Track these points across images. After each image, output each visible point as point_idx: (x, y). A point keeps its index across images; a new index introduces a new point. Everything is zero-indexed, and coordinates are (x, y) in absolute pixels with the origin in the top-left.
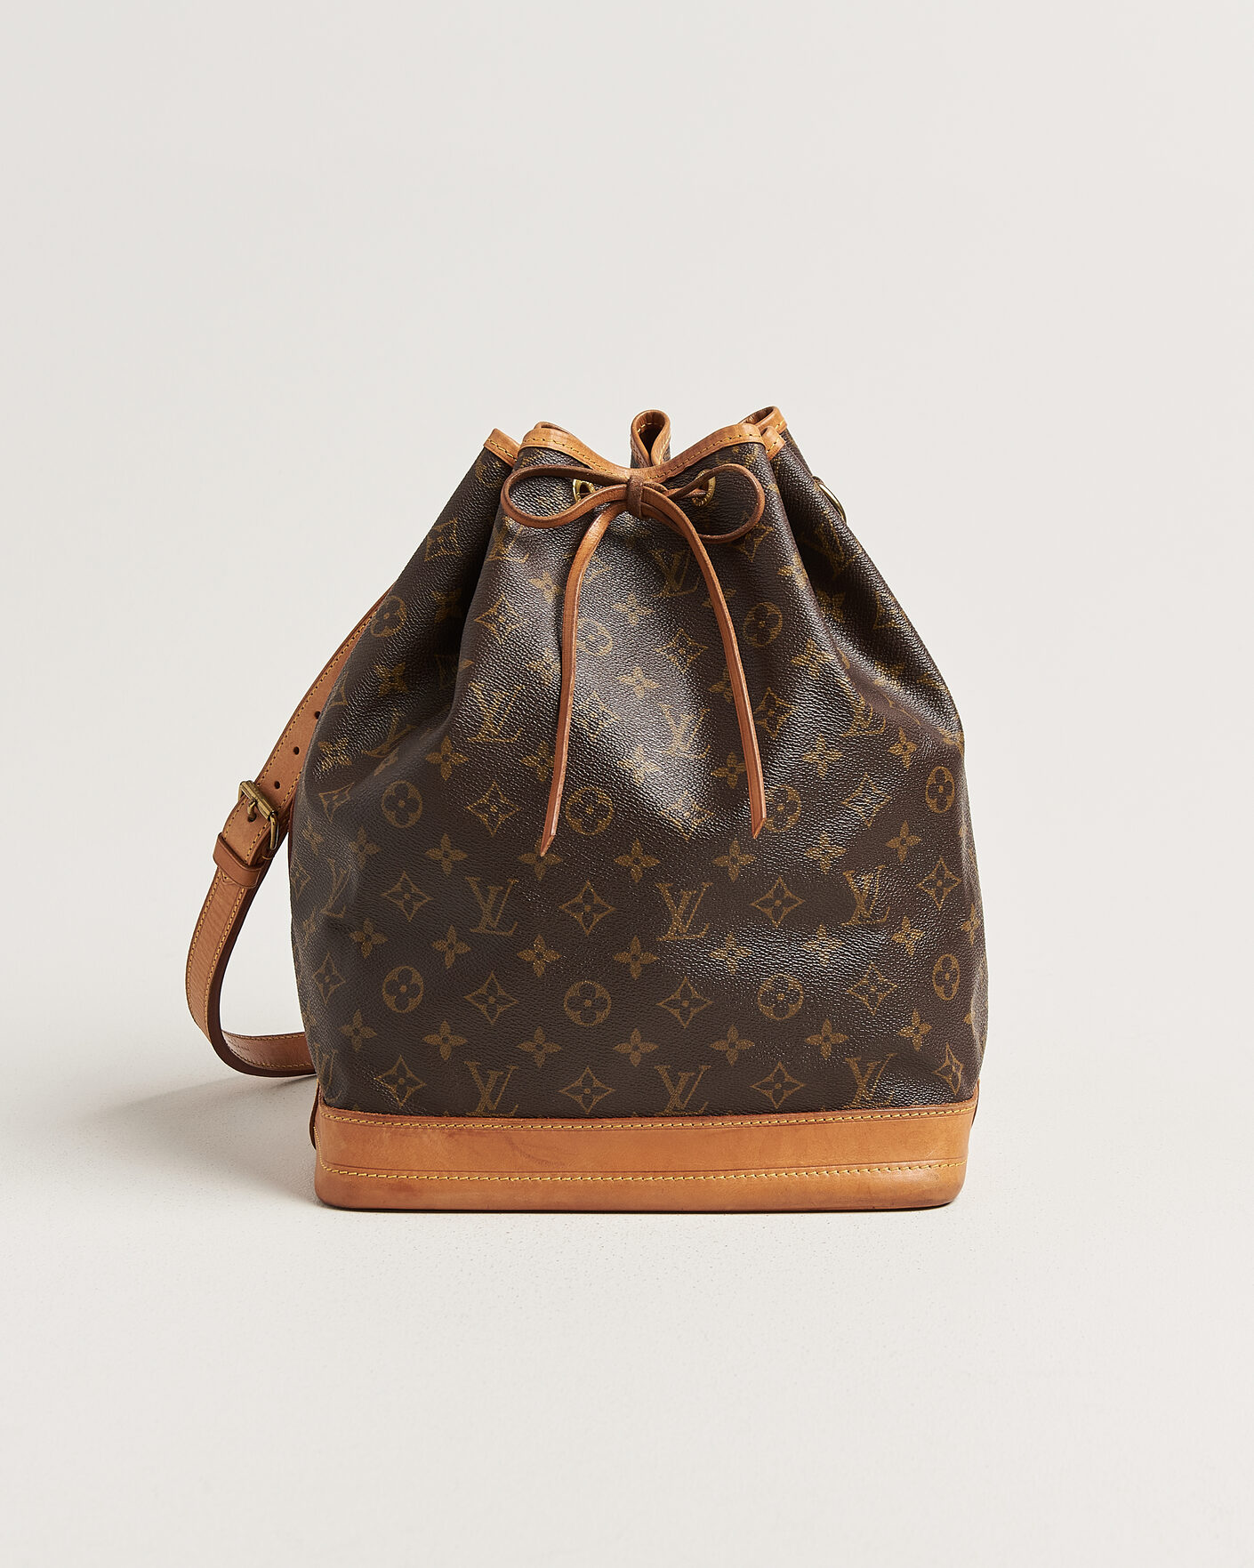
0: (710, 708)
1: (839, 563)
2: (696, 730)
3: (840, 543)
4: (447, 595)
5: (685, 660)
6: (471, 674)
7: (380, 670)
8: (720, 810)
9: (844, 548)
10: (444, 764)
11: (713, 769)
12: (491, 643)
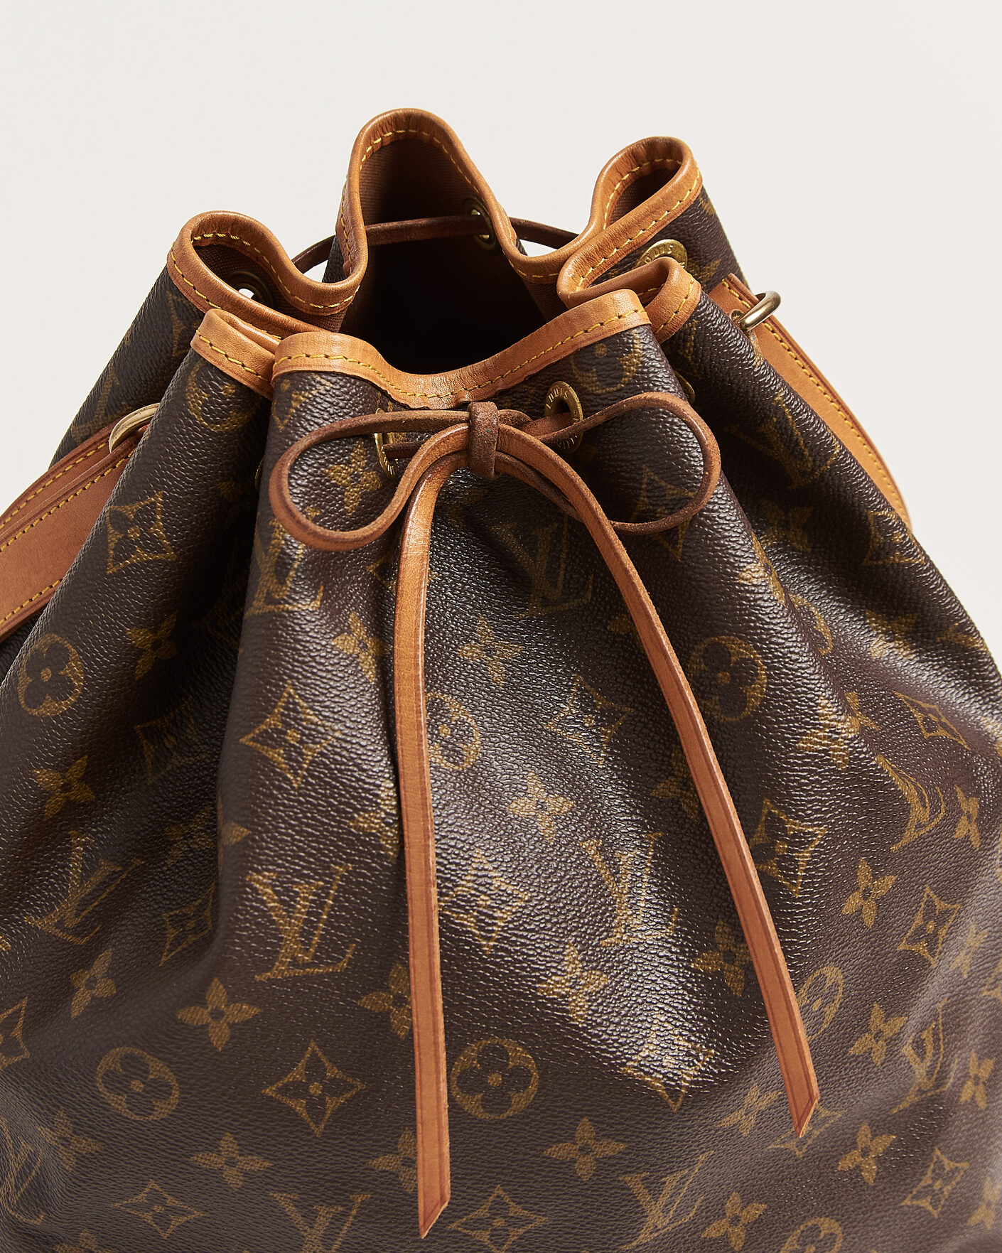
0: (662, 830)
1: (803, 474)
2: (646, 878)
3: (806, 444)
4: (154, 632)
5: (598, 738)
6: (248, 857)
7: (44, 777)
8: (725, 1042)
9: (811, 450)
10: (213, 1024)
11: (693, 956)
12: (280, 788)
